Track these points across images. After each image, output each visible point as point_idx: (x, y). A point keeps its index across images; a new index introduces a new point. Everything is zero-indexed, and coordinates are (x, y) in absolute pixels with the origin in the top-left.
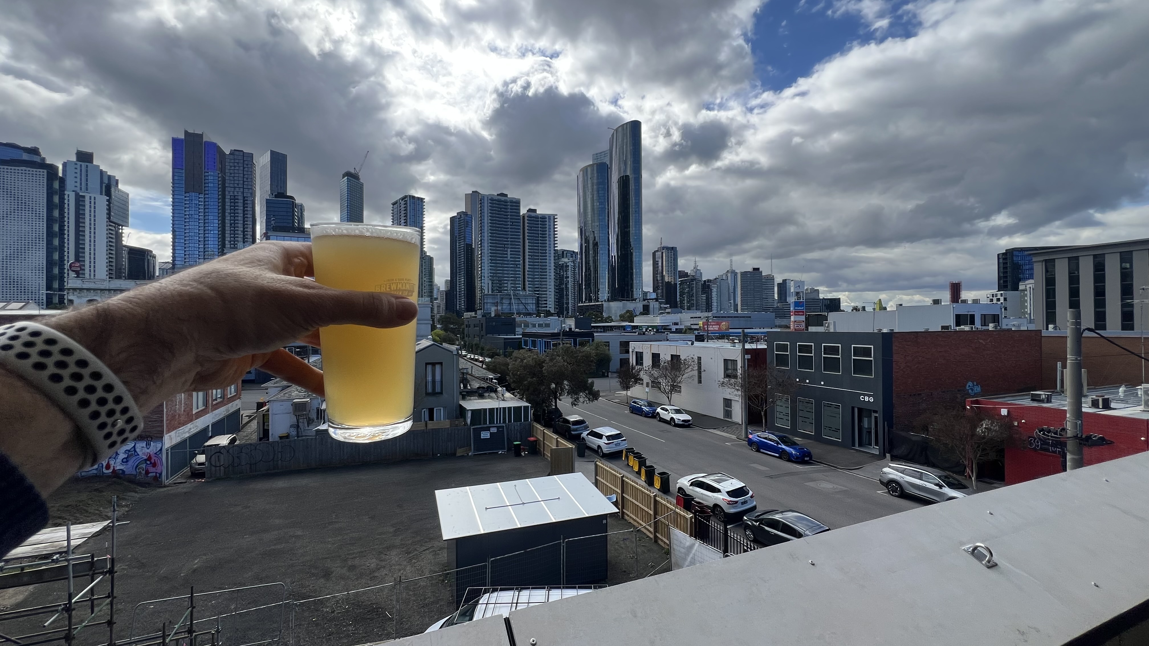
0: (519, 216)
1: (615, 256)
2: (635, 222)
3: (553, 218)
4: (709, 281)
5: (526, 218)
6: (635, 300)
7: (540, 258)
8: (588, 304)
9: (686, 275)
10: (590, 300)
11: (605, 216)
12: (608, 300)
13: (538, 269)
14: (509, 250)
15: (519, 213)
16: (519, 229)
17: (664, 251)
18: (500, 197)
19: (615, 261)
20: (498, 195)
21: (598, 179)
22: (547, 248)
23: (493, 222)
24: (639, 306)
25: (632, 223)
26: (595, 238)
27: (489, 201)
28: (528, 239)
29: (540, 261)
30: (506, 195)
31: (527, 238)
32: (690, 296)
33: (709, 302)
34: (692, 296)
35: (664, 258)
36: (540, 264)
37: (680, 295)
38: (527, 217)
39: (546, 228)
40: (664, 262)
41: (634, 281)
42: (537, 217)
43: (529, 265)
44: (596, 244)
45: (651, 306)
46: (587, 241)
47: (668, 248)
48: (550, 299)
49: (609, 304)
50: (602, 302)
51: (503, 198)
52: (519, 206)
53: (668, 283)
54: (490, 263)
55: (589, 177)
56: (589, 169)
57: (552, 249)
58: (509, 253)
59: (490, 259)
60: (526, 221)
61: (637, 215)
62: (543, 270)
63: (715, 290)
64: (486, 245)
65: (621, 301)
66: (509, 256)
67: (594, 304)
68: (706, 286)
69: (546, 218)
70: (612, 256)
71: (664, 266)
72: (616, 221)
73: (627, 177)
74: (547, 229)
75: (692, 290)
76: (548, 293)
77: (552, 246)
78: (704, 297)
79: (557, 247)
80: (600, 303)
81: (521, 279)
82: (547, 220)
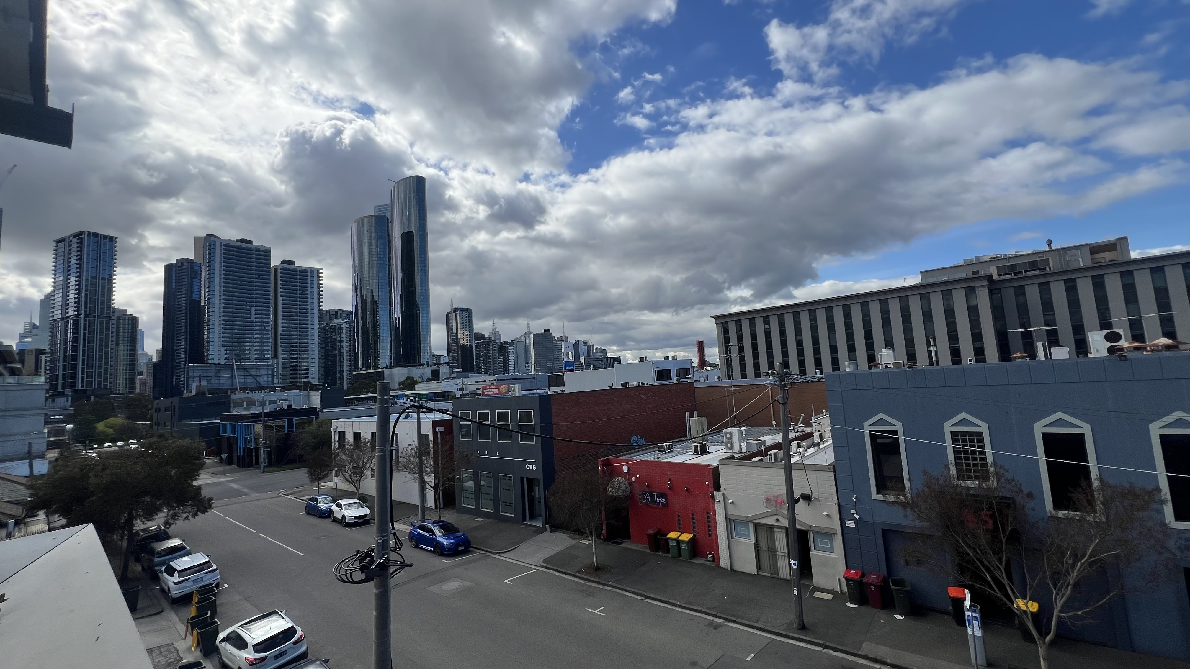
0: (269, 268)
1: (399, 317)
2: (421, 281)
3: (316, 273)
4: (505, 343)
5: (279, 271)
6: (423, 365)
7: (299, 318)
8: (365, 372)
9: (482, 337)
10: (368, 368)
11: (385, 273)
12: (391, 367)
13: (296, 331)
14: (253, 309)
15: (270, 264)
16: (269, 283)
17: (458, 312)
18: (240, 244)
19: (399, 323)
20: (237, 241)
21: (376, 233)
22: (309, 307)
23: (228, 273)
24: (427, 372)
25: (418, 282)
26: (373, 296)
27: (223, 247)
28: (281, 296)
29: (298, 322)
30: (250, 242)
31: (279, 294)
32: (487, 358)
33: (506, 364)
34: (489, 359)
35: (458, 319)
36: (299, 326)
37: (477, 359)
38: (281, 269)
39: (307, 283)
40: (459, 324)
41: (422, 345)
42: (295, 270)
43: (282, 327)
44: (375, 303)
45: (441, 371)
46: (363, 301)
47: (462, 310)
48: (313, 368)
49: (391, 371)
50: (382, 368)
51: (245, 245)
52: (269, 256)
53: (464, 346)
54: (223, 324)
55: (366, 229)
56: (366, 221)
57: (316, 308)
58: (253, 312)
59: (223, 320)
60: (279, 275)
61: (424, 274)
62: (304, 333)
63: (511, 352)
64: (217, 301)
65: (406, 366)
66: (253, 316)
67: (373, 371)
68: (503, 348)
69: (307, 272)
70: (395, 317)
71: (459, 327)
72: (399, 280)
73: (411, 233)
74: (309, 285)
75: (489, 353)
76: (309, 360)
77: (316, 304)
78: (501, 359)
79: (322, 306)
80: (380, 370)
81: (271, 344)
82: (309, 274)
